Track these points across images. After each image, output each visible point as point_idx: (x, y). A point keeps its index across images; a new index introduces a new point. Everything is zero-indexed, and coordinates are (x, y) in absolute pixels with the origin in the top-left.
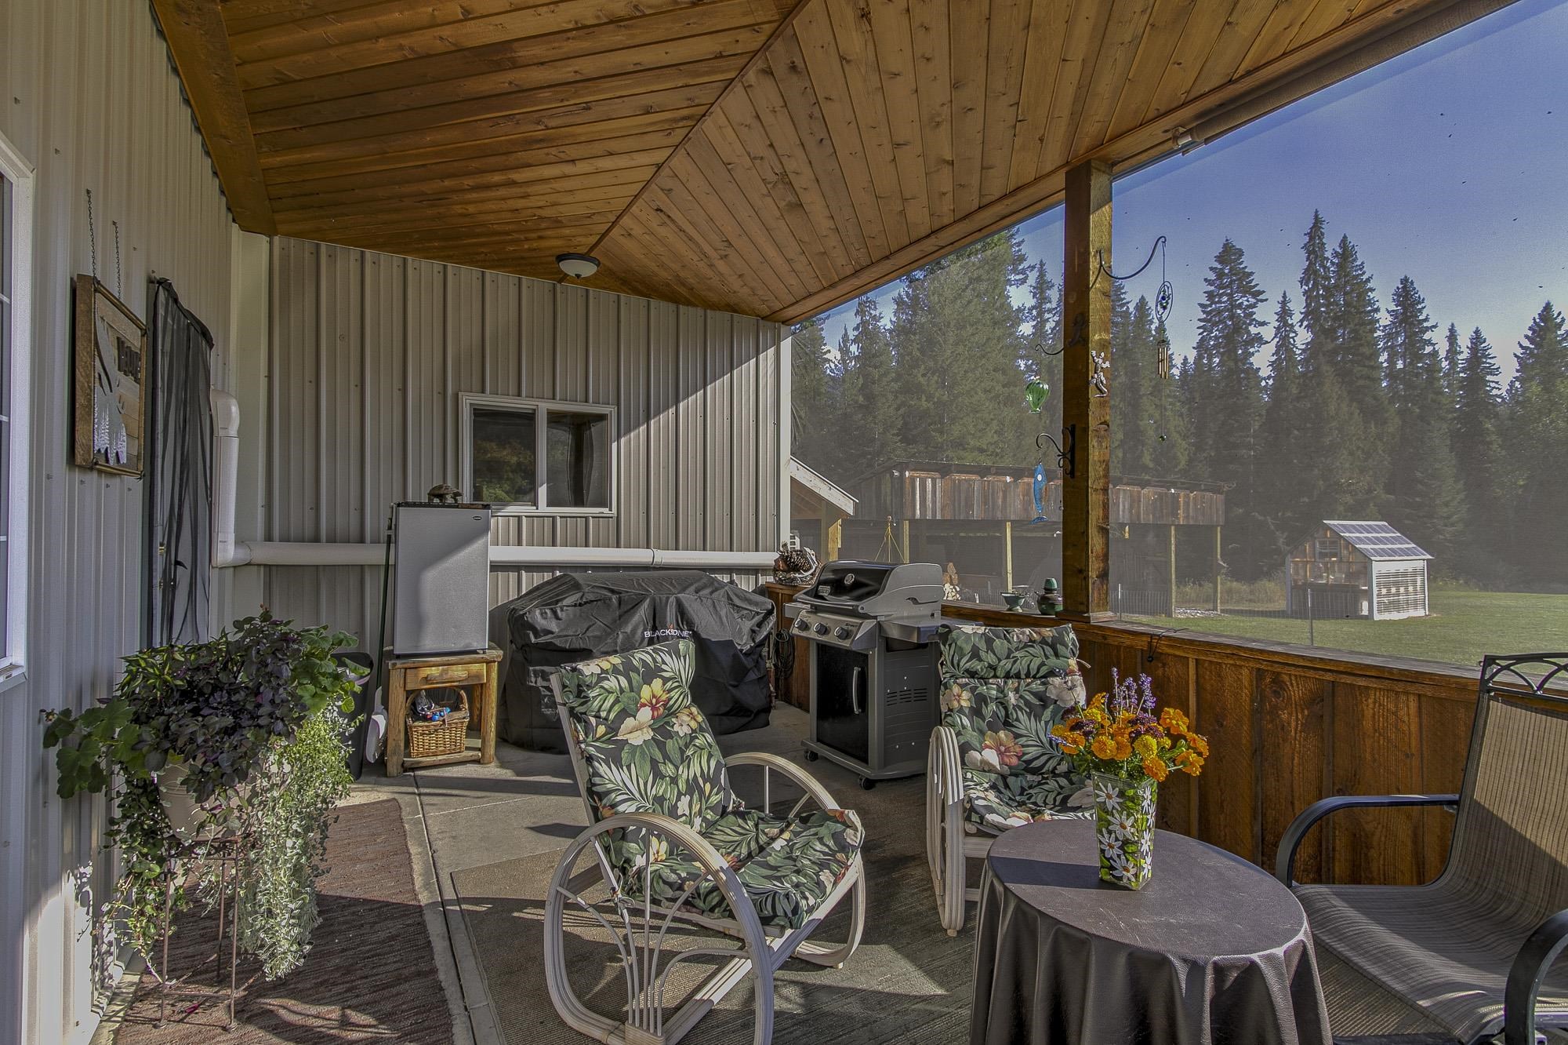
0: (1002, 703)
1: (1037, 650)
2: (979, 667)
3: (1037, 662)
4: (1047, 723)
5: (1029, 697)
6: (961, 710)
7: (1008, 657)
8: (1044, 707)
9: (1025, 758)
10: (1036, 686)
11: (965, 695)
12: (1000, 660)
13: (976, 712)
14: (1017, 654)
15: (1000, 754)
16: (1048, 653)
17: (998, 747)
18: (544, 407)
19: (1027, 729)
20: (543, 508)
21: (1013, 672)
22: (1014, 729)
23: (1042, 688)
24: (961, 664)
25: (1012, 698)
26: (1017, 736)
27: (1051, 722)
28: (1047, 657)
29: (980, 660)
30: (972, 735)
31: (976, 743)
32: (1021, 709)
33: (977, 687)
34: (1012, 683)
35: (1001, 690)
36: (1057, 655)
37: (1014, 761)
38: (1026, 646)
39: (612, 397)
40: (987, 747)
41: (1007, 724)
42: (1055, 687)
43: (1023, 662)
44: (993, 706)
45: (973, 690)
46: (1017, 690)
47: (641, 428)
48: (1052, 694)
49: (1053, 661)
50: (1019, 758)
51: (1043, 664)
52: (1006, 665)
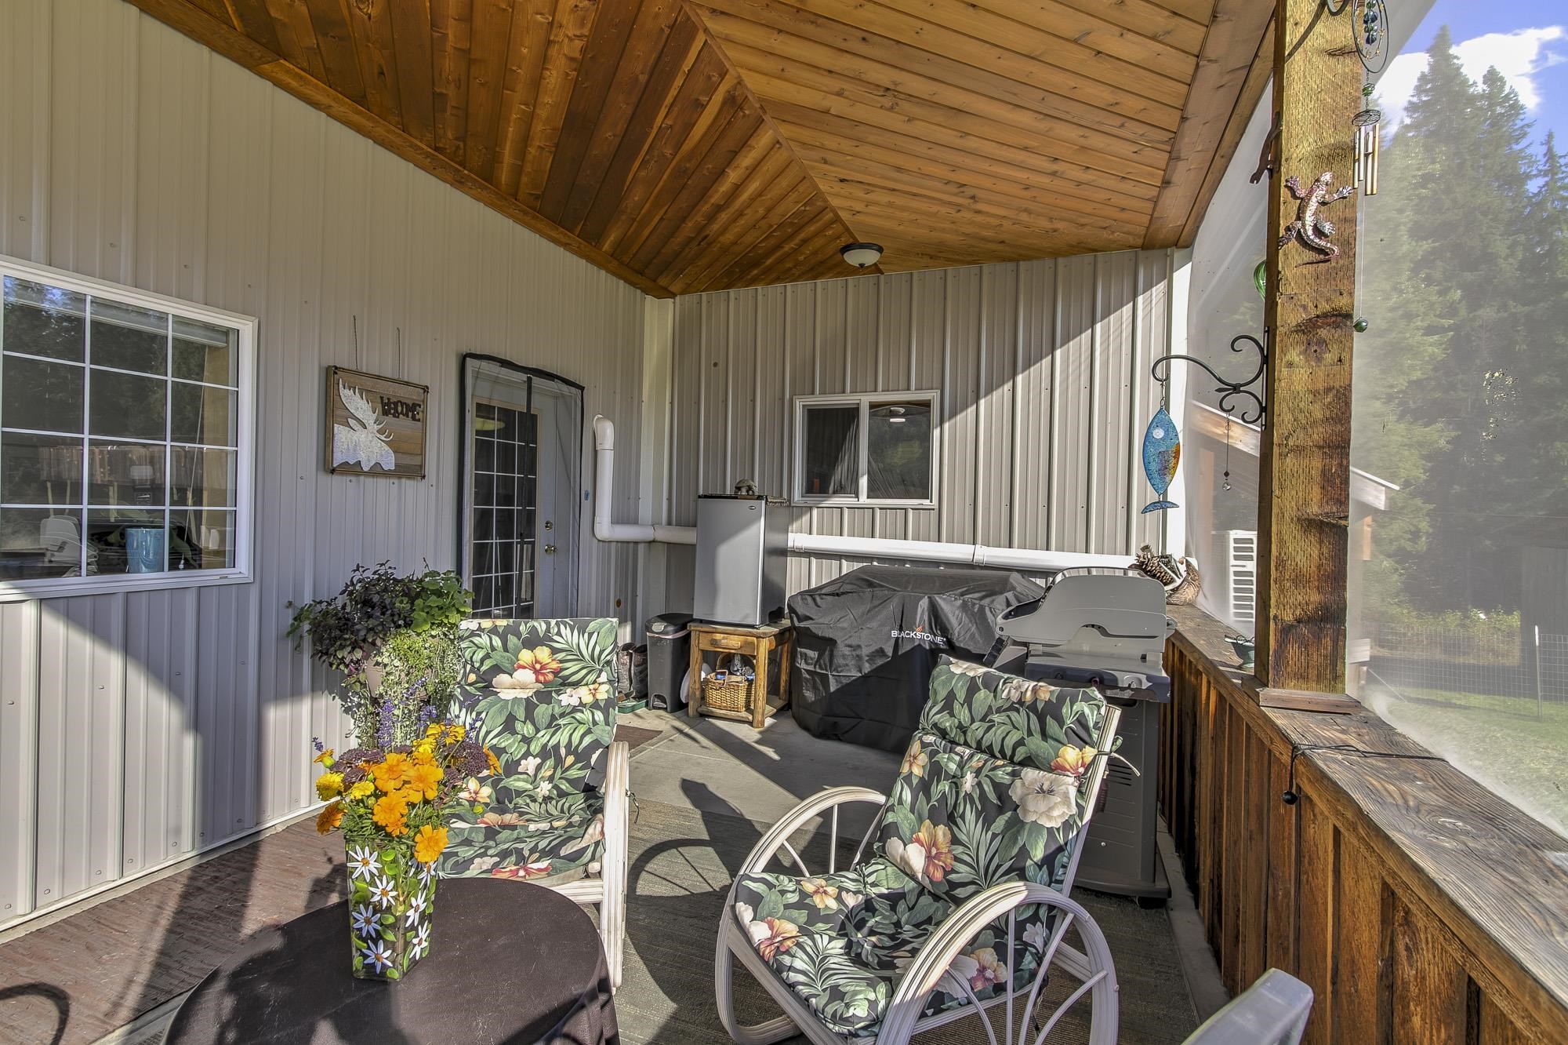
0: (956, 783)
1: (1019, 718)
2: (948, 724)
3: (1014, 737)
4: (994, 836)
5: (988, 788)
6: (908, 779)
7: (983, 720)
8: (1001, 810)
9: (953, 877)
10: (1002, 775)
11: (923, 759)
12: (973, 721)
13: (925, 786)
14: (996, 718)
15: (929, 857)
16: (1032, 727)
17: (930, 845)
18: (865, 400)
19: (968, 835)
20: (864, 499)
21: (985, 743)
22: (955, 828)
23: (1007, 779)
24: (931, 714)
25: (969, 782)
26: (955, 841)
27: (1000, 837)
28: (1030, 734)
29: (952, 715)
30: (906, 818)
31: (905, 829)
32: (972, 802)
33: (938, 752)
34: (978, 760)
35: (961, 766)
36: (1044, 735)
37: (938, 875)
38: (1011, 708)
39: (936, 382)
40: (918, 841)
41: (952, 819)
42: (1023, 784)
43: (999, 732)
44: (945, 786)
45: (933, 754)
46: (978, 772)
47: (969, 410)
48: (1016, 794)
49: (1036, 743)
50: (946, 873)
51: (1020, 743)
52: (977, 730)
